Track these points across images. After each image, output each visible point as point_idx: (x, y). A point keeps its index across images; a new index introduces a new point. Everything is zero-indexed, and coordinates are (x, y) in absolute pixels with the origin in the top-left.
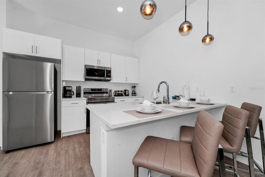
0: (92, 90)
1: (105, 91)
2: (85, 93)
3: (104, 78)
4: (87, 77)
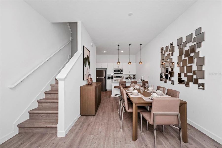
2: (114, 78)
3: (120, 73)
4: (114, 73)
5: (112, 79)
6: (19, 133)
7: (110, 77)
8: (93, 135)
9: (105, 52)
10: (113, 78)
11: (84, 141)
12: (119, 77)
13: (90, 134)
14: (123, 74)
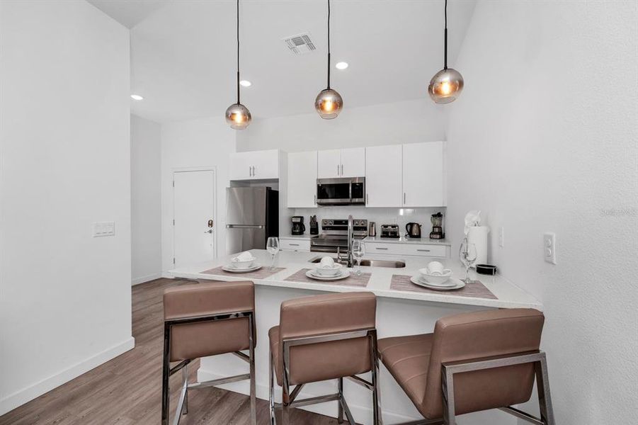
0: (336, 222)
1: (360, 225)
2: (325, 228)
4: (319, 200)
7: (301, 224)
10: (320, 227)
14: (367, 206)
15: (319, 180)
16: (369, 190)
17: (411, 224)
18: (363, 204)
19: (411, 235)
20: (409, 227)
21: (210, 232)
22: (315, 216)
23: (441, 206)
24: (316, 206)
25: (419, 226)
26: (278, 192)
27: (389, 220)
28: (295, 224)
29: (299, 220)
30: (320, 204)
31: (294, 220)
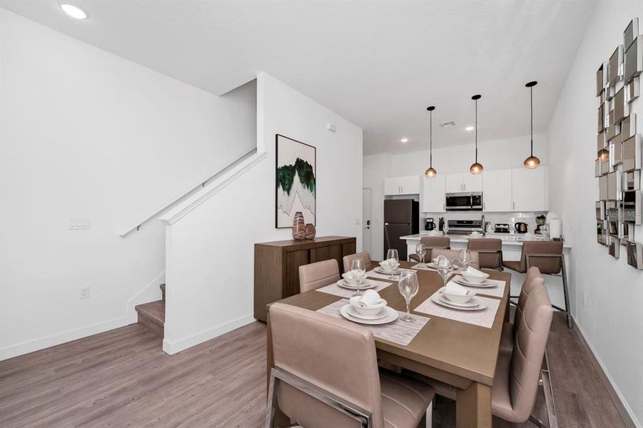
0: (459, 222)
1: (478, 224)
2: (450, 226)
3: (470, 207)
4: (447, 208)
5: (440, 230)
6: (138, 323)
7: (432, 223)
8: (214, 375)
9: (404, 140)
10: (446, 225)
11: (180, 382)
12: (469, 224)
13: (211, 372)
14: (484, 211)
15: (447, 194)
16: (485, 200)
17: (520, 224)
18: (481, 210)
19: (519, 231)
20: (517, 226)
21: (368, 228)
22: (442, 218)
23: (544, 210)
24: (445, 211)
25: (526, 225)
26: (418, 203)
27: (501, 220)
28: (428, 223)
29: (431, 221)
30: (447, 210)
31: (428, 221)
